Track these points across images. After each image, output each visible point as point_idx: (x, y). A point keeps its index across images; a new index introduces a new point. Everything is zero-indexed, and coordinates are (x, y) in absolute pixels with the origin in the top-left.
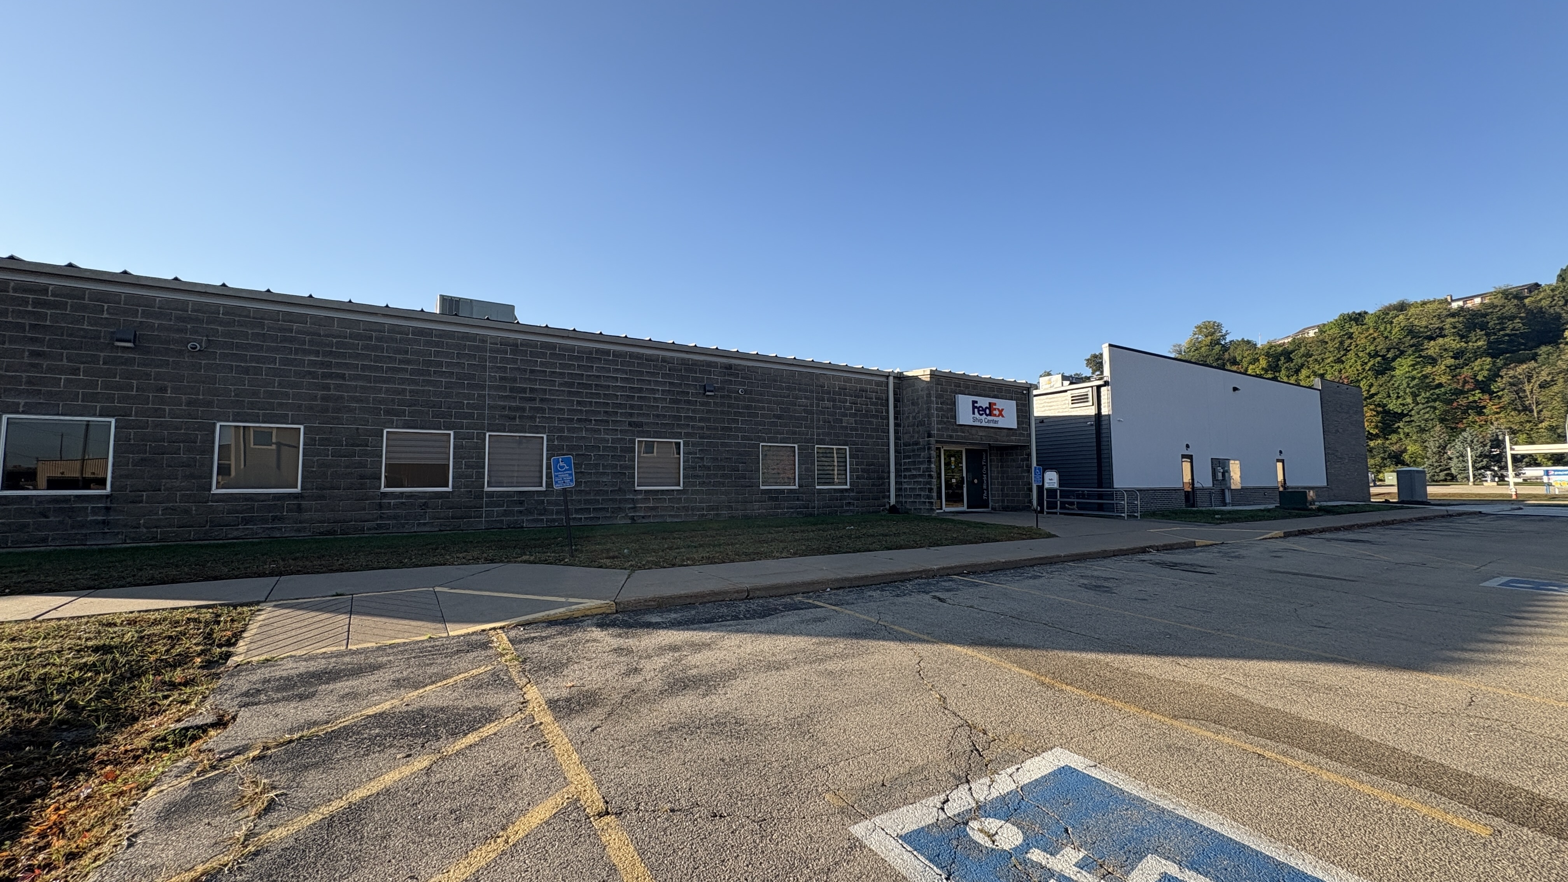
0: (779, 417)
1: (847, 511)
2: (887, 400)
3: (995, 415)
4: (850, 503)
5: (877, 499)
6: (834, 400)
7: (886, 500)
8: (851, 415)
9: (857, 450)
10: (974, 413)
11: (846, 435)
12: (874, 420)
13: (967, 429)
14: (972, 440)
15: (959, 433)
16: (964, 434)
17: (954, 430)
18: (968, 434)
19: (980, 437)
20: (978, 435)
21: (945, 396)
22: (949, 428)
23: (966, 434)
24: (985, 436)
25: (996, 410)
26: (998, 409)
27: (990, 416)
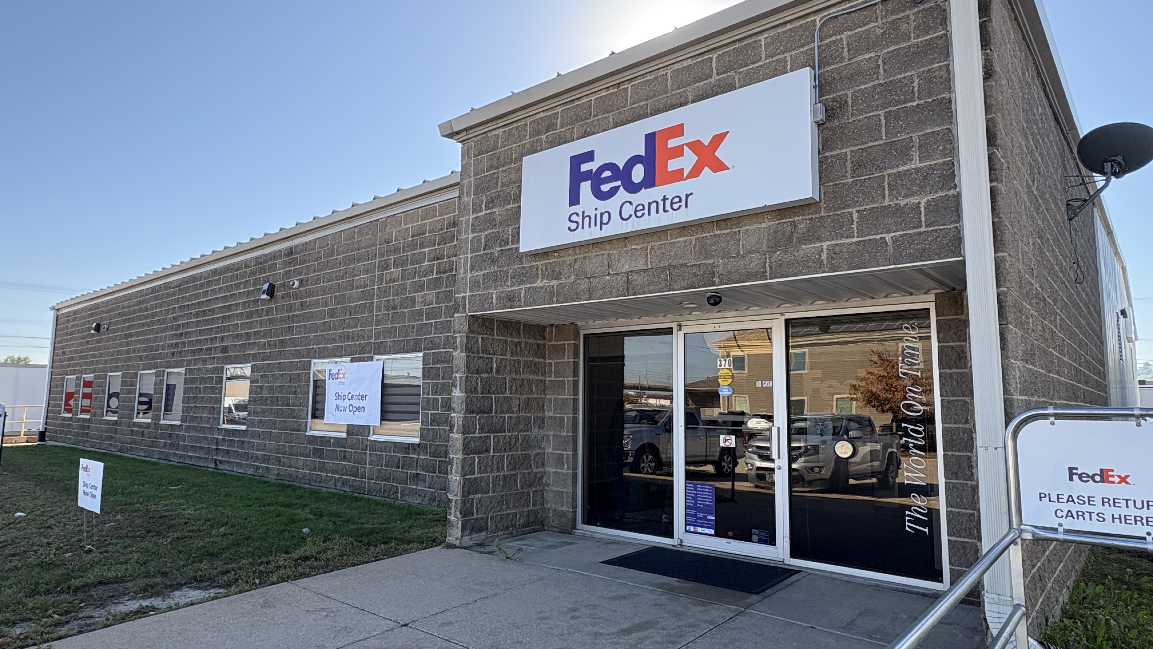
3: (678, 176)
6: (404, 262)
8: (430, 285)
9: (437, 359)
10: (574, 199)
11: (420, 329)
13: (568, 263)
14: (590, 294)
15: (539, 283)
16: (556, 282)
17: (521, 277)
18: (573, 277)
19: (621, 279)
20: (614, 274)
21: (500, 178)
22: (508, 272)
23: (563, 281)
24: (645, 271)
25: (682, 154)
26: (690, 145)
27: (646, 188)
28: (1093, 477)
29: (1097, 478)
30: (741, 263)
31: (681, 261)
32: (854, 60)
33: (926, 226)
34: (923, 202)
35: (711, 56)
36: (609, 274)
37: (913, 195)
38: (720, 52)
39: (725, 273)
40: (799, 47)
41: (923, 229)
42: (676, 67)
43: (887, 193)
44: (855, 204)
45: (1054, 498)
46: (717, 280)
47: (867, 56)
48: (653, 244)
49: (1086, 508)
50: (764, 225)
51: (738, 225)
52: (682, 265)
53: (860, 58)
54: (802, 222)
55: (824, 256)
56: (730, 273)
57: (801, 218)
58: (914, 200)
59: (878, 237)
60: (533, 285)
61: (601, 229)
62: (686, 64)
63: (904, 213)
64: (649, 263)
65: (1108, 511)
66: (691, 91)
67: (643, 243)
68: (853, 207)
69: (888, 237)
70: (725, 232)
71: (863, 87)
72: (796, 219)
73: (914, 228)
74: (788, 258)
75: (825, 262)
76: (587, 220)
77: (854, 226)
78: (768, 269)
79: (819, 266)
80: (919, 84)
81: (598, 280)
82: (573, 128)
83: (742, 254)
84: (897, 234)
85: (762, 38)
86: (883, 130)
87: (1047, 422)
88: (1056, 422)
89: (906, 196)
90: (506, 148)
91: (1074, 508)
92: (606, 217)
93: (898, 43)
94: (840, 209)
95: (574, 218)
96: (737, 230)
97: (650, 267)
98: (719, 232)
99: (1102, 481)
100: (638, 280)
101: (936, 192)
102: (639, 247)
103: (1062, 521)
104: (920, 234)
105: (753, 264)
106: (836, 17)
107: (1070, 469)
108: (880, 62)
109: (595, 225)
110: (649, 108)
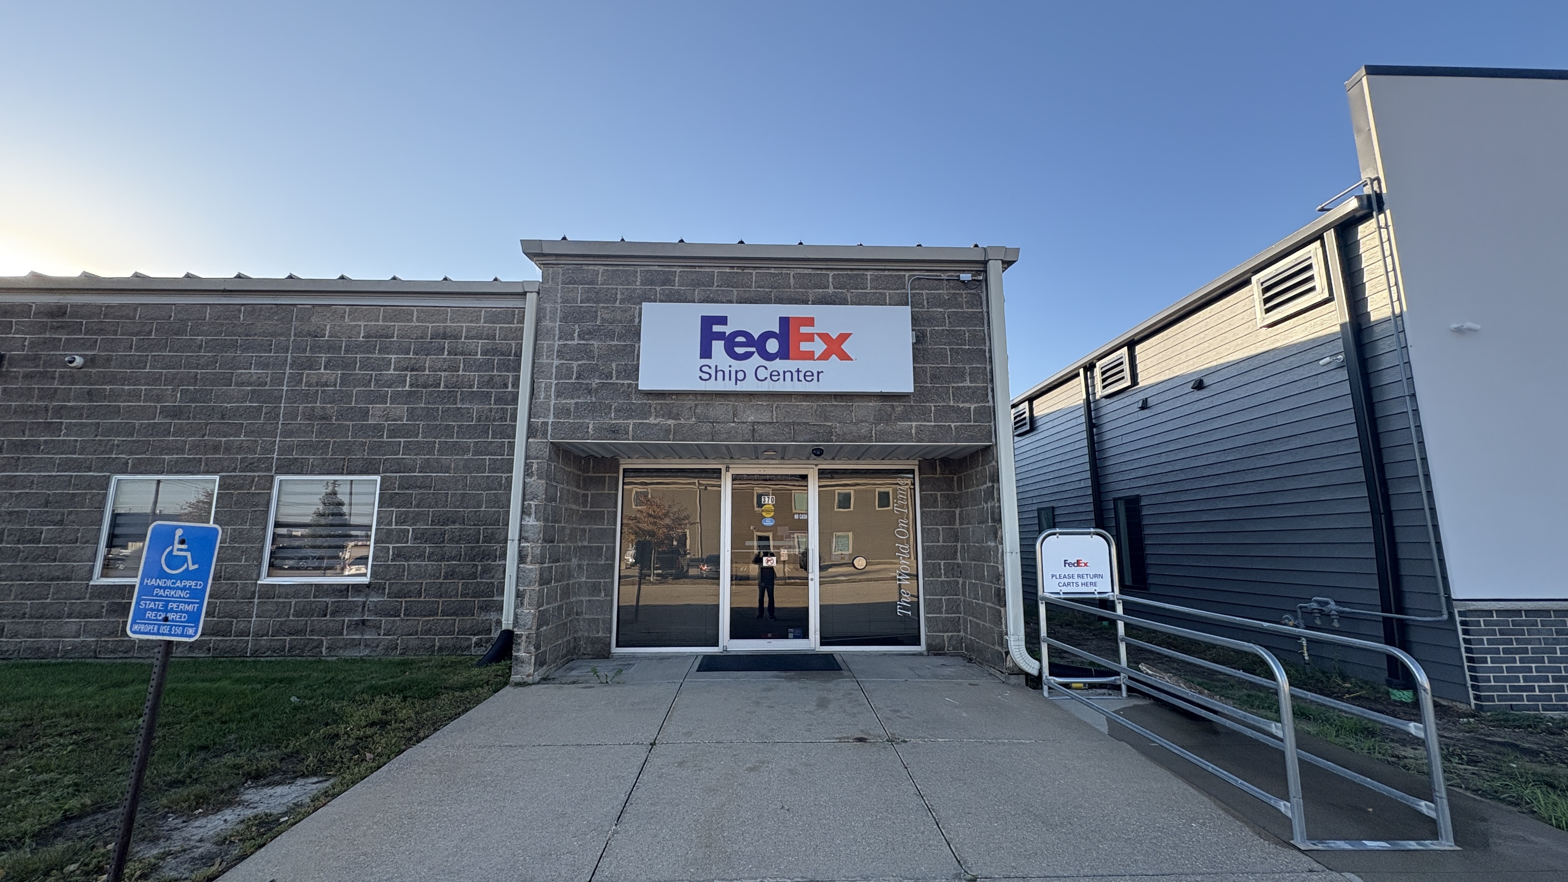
0: (176, 413)
1: (355, 644)
2: (518, 355)
3: (809, 356)
4: (363, 622)
5: (461, 611)
6: (348, 365)
7: (493, 616)
8: (397, 398)
9: (407, 484)
10: (706, 352)
11: (377, 448)
12: (476, 407)
13: (688, 406)
14: (713, 436)
15: (652, 420)
16: (673, 421)
17: (628, 412)
18: (693, 419)
19: (746, 428)
20: (739, 423)
21: (599, 313)
22: (611, 406)
23: (682, 421)
24: (771, 423)
25: (813, 341)
26: (820, 335)
27: (780, 359)
28: (1074, 564)
29: (1076, 565)
30: (854, 428)
31: (804, 420)
32: (931, 310)
33: (974, 422)
34: (972, 407)
35: (828, 273)
36: (734, 422)
37: (967, 402)
38: (836, 273)
39: (841, 433)
40: (895, 289)
41: (972, 423)
42: (798, 271)
43: (951, 398)
44: (933, 401)
45: (1058, 577)
46: (834, 438)
47: (940, 310)
48: (779, 403)
49: (1071, 580)
50: (871, 404)
51: (851, 400)
52: (804, 424)
53: (935, 310)
54: (899, 407)
55: (913, 431)
56: (845, 434)
57: (898, 403)
58: (967, 405)
59: (947, 424)
60: (645, 421)
61: (736, 384)
62: (806, 271)
63: (961, 411)
64: (774, 418)
65: (1080, 581)
66: (812, 293)
67: (769, 401)
68: (932, 403)
69: (953, 425)
70: (842, 404)
71: (937, 328)
72: (894, 404)
73: (968, 422)
74: (889, 429)
75: (914, 435)
76: (720, 374)
77: (932, 415)
78: (874, 435)
79: (909, 438)
80: (969, 337)
81: (722, 425)
82: (694, 290)
83: (854, 421)
84: (958, 424)
85: (869, 273)
86: (949, 359)
87: (1055, 536)
88: (1060, 536)
89: (963, 402)
90: (610, 287)
91: (1066, 581)
92: (740, 376)
93: (957, 308)
94: (924, 402)
95: (705, 369)
96: (851, 404)
97: (775, 421)
98: (836, 403)
99: (1078, 566)
100: (764, 430)
101: (979, 403)
102: (765, 404)
103: (1061, 588)
104: (971, 426)
105: (863, 431)
106: (919, 278)
107: (1065, 561)
108: (946, 316)
109: (730, 379)
110: (773, 295)
